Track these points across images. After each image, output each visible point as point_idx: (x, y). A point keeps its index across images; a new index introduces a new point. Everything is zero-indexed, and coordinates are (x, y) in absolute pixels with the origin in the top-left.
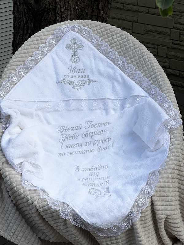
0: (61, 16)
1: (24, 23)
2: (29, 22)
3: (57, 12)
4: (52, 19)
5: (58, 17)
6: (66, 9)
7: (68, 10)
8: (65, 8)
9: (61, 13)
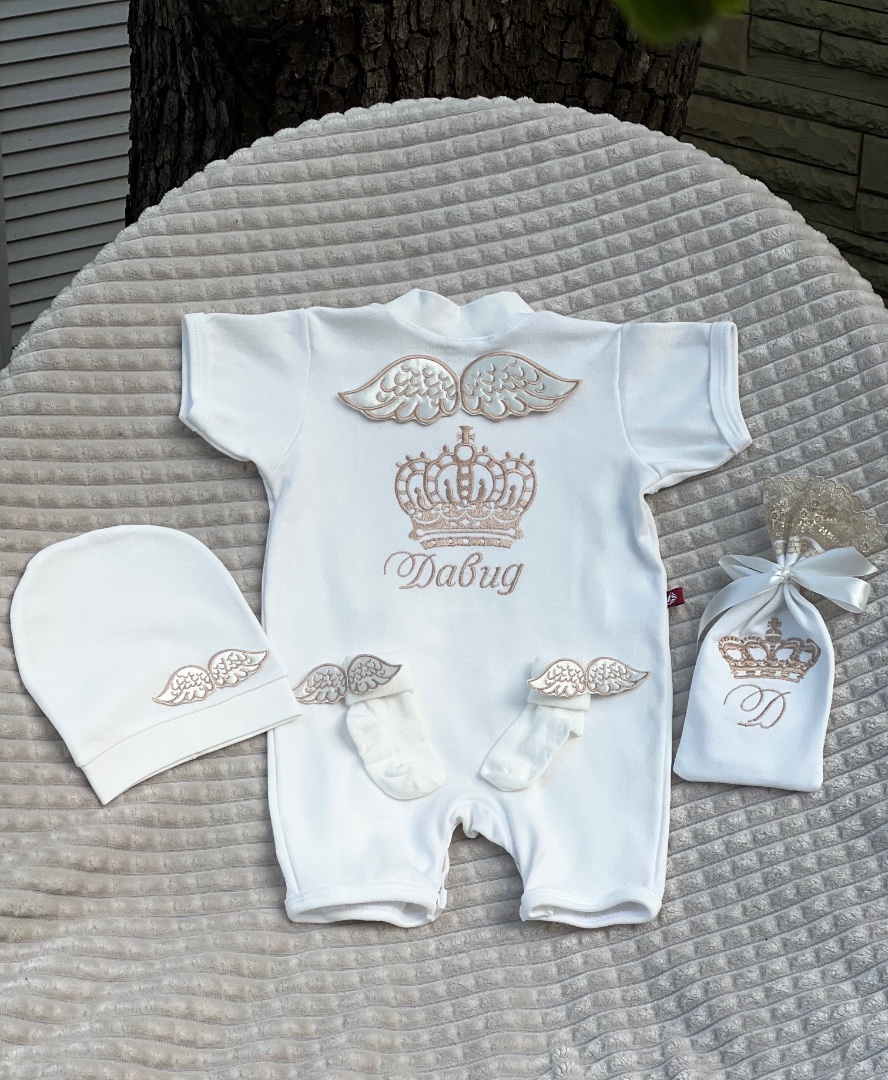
0: (393, 65)
1: (181, 102)
2: (209, 93)
3: (370, 45)
4: (335, 81)
5: (373, 70)
6: (421, 31)
7: (434, 33)
8: (419, 21)
9: (393, 50)
